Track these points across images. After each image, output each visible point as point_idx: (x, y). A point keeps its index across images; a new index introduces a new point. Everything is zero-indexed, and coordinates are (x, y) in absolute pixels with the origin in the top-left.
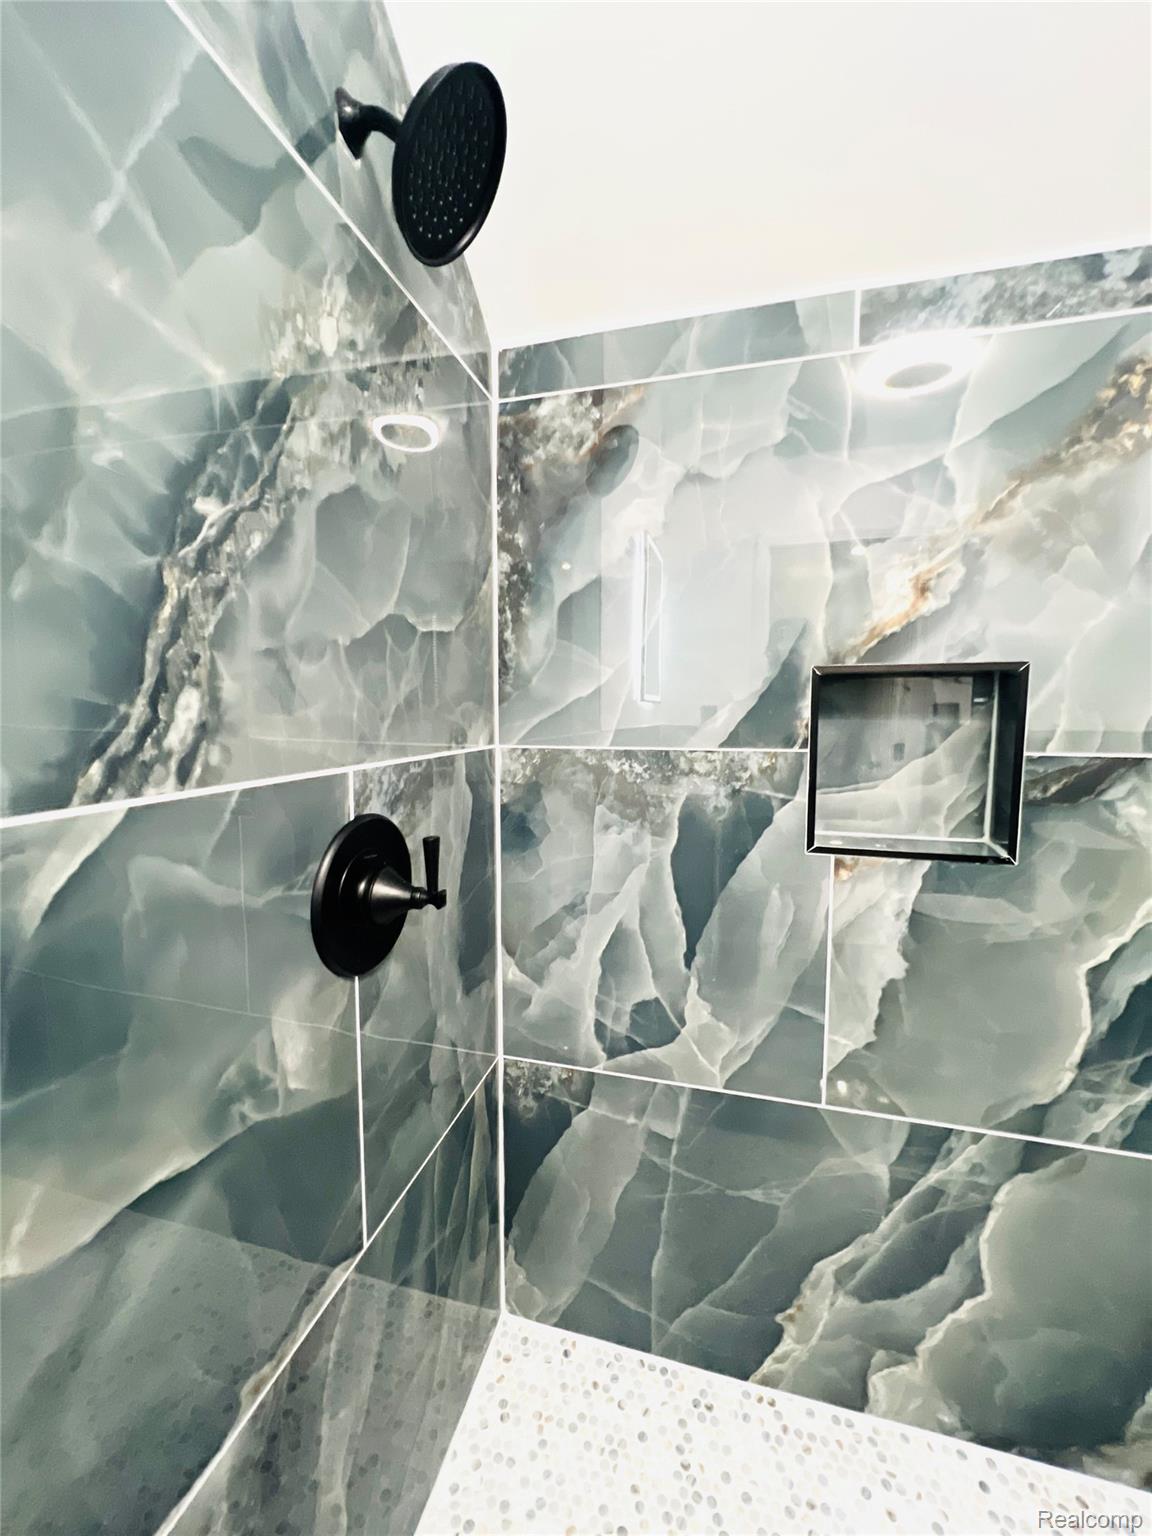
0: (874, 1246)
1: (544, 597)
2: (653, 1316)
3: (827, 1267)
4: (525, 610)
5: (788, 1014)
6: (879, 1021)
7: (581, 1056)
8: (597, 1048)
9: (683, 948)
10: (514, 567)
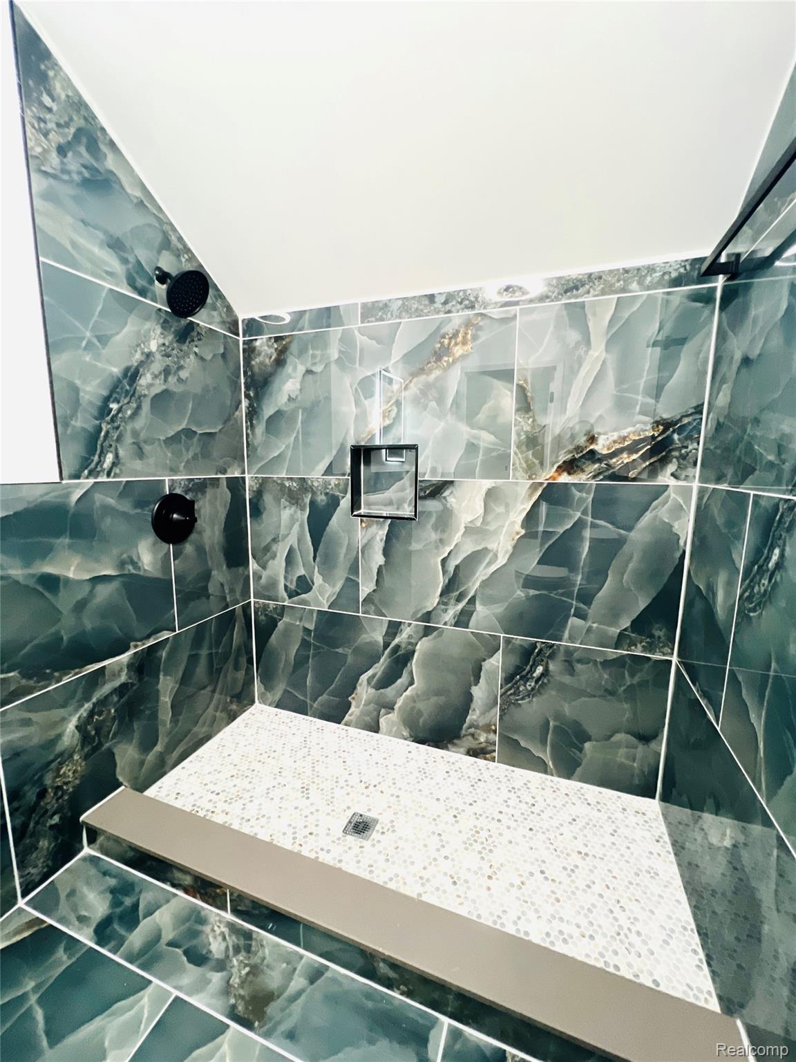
0: (379, 669)
1: (261, 417)
2: (308, 701)
3: (364, 678)
4: (254, 421)
5: (348, 579)
6: (377, 581)
7: (280, 599)
8: (285, 595)
9: (312, 555)
10: (250, 405)
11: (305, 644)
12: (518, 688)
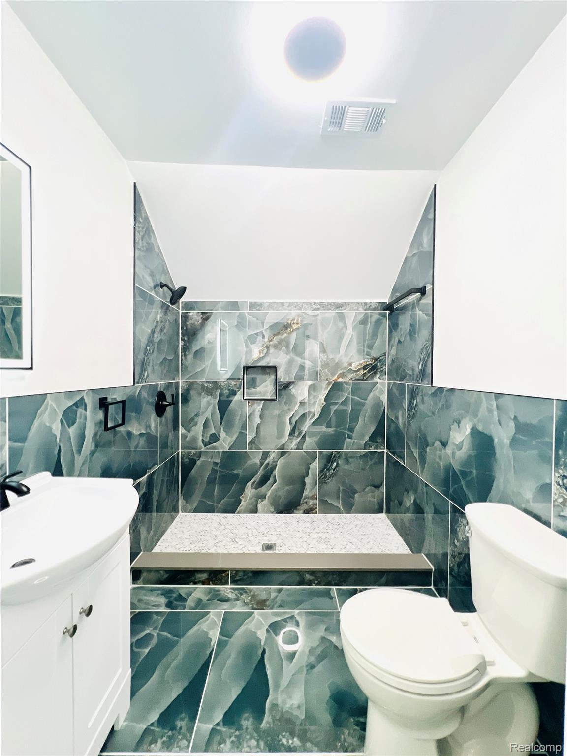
2: (215, 504)
3: (249, 484)
4: (187, 353)
5: (240, 433)
6: (257, 432)
7: (199, 448)
8: (202, 445)
10: (184, 344)
11: (214, 471)
12: (326, 474)
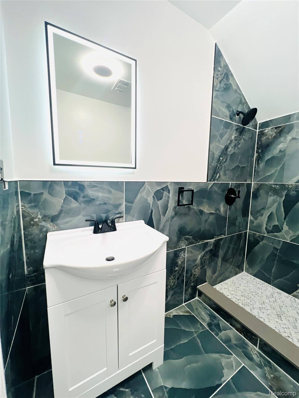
1: (263, 160)
2: (272, 278)
4: (259, 162)
7: (262, 232)
8: (266, 232)
9: (284, 217)
10: (258, 156)
11: (274, 254)
